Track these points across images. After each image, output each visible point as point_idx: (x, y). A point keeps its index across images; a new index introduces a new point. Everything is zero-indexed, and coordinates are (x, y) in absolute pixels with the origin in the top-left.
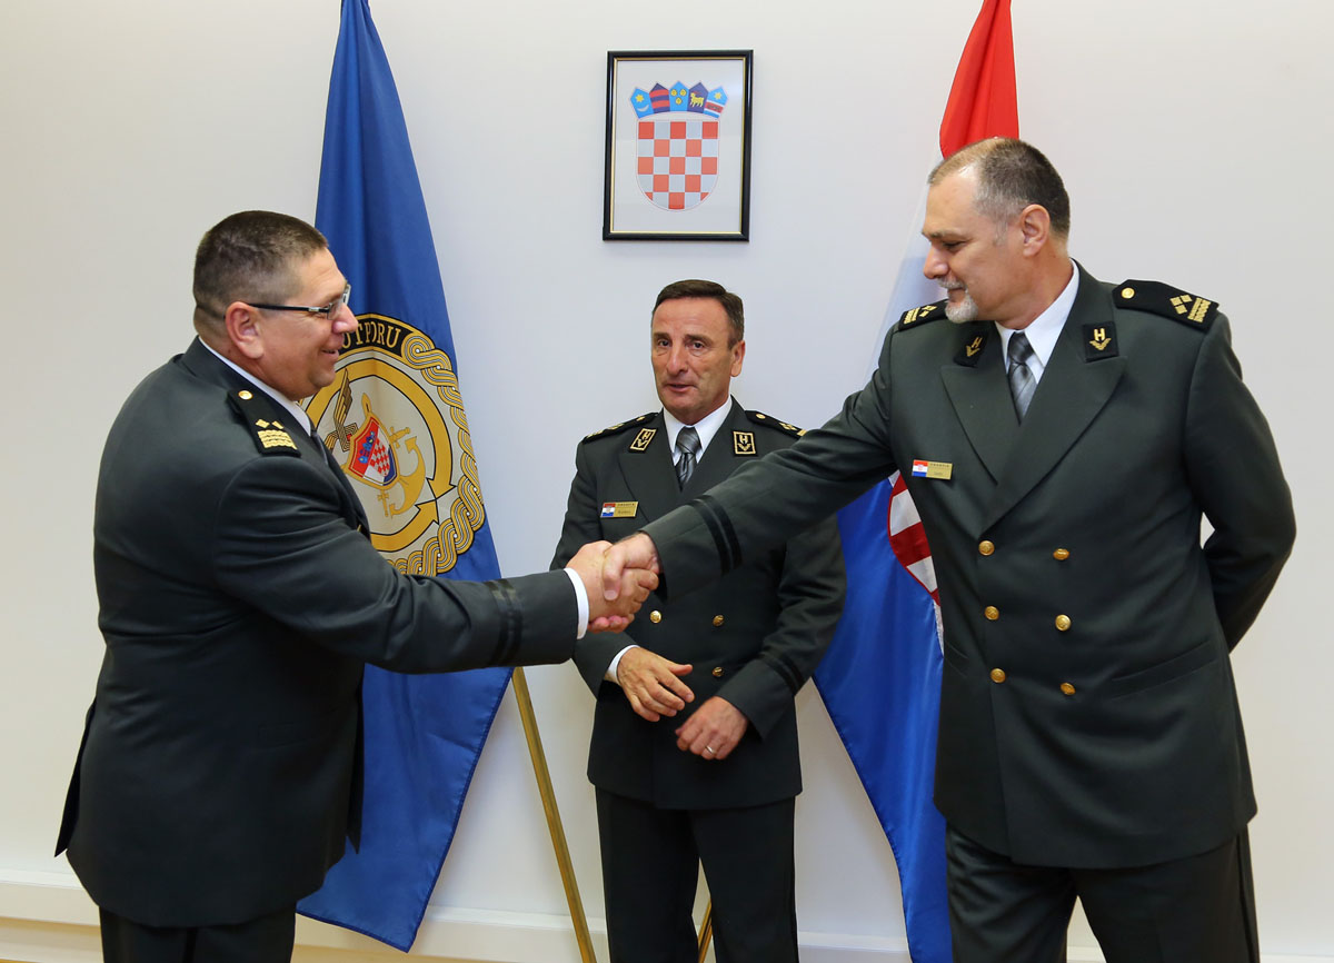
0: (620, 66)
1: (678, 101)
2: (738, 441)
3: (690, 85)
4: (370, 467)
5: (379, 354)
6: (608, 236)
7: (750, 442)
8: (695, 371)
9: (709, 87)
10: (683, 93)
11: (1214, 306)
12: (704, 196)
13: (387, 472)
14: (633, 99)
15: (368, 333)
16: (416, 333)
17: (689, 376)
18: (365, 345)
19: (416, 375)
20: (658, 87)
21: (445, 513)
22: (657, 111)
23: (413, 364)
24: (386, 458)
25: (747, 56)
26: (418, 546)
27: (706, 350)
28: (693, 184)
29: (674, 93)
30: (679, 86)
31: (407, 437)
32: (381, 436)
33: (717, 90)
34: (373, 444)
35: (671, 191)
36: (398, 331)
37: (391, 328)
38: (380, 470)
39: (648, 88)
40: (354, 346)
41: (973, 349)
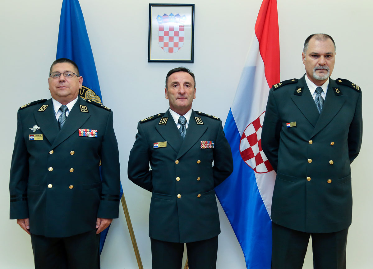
2: (197, 120)
6: (149, 61)
7: (200, 120)
8: (188, 94)
12: (179, 48)
16: (90, 90)
17: (186, 95)
22: (165, 22)
25: (193, 6)
27: (190, 88)
28: (176, 45)
35: (169, 47)
36: (84, 89)
41: (299, 91)
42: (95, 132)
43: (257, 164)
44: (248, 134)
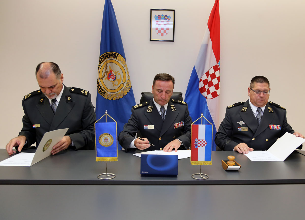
0: (153, 11)
1: (163, 18)
2: (172, 108)
3: (164, 15)
4: (110, 78)
5: (113, 59)
6: (151, 40)
9: (168, 16)
10: (163, 16)
11: (88, 92)
12: (167, 34)
13: (114, 79)
14: (155, 17)
15: (110, 55)
16: (120, 55)
18: (109, 57)
19: (120, 62)
20: (159, 15)
21: (125, 86)
22: (159, 19)
23: (119, 60)
24: (114, 76)
25: (174, 11)
26: (120, 91)
29: (162, 16)
30: (163, 15)
31: (118, 73)
32: (113, 73)
33: (169, 16)
34: (111, 74)
35: (161, 33)
36: (117, 55)
37: (115, 54)
38: (112, 79)
39: (157, 15)
40: (108, 57)
41: (42, 101)
42: (279, 126)
43: (207, 95)
44: (203, 79)
